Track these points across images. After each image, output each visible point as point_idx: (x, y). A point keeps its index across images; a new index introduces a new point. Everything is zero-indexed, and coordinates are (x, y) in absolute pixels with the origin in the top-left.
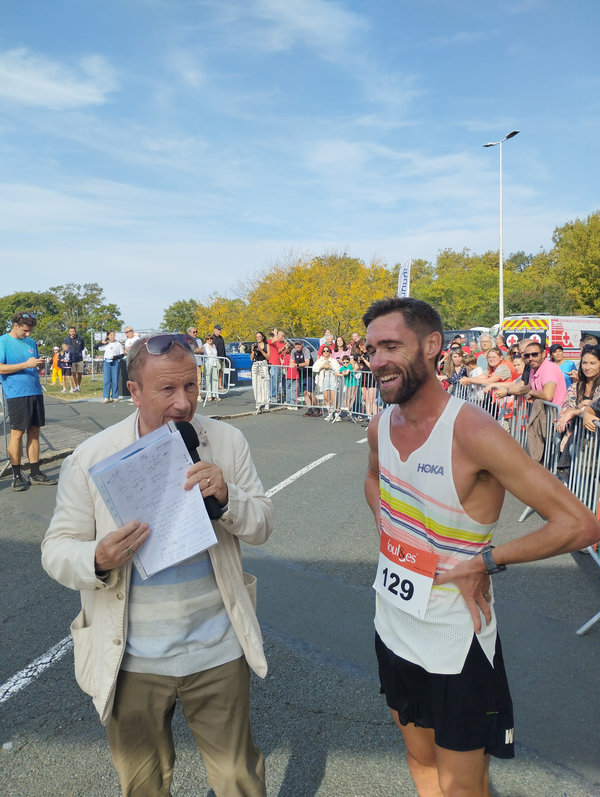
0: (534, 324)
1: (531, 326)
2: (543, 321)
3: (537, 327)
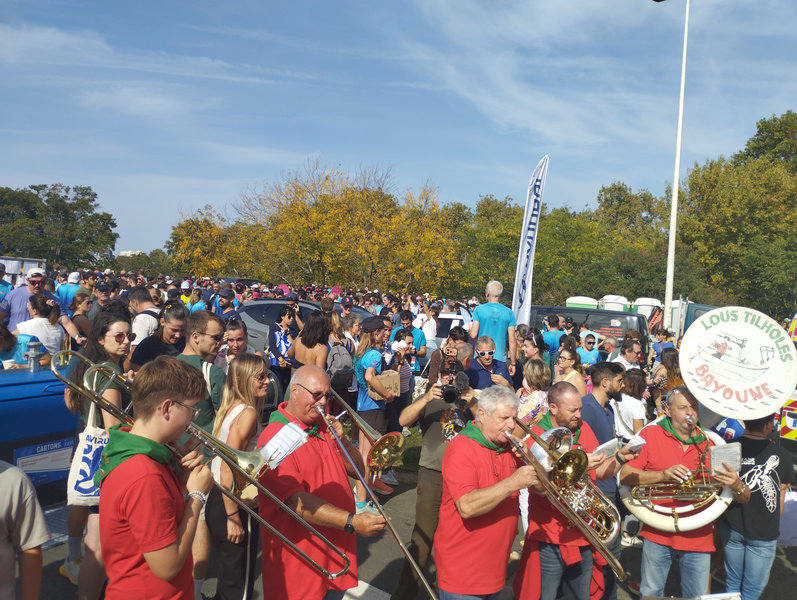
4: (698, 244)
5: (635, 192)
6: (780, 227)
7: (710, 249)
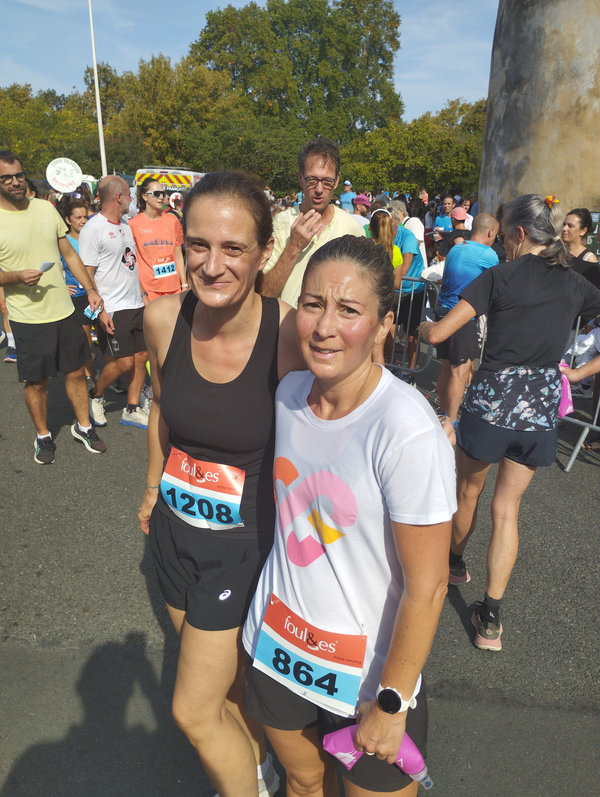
0: (174, 179)
1: (171, 182)
2: (185, 177)
3: (178, 185)
4: (152, 131)
5: (120, 74)
6: (209, 116)
7: (161, 135)
